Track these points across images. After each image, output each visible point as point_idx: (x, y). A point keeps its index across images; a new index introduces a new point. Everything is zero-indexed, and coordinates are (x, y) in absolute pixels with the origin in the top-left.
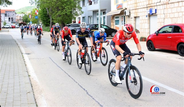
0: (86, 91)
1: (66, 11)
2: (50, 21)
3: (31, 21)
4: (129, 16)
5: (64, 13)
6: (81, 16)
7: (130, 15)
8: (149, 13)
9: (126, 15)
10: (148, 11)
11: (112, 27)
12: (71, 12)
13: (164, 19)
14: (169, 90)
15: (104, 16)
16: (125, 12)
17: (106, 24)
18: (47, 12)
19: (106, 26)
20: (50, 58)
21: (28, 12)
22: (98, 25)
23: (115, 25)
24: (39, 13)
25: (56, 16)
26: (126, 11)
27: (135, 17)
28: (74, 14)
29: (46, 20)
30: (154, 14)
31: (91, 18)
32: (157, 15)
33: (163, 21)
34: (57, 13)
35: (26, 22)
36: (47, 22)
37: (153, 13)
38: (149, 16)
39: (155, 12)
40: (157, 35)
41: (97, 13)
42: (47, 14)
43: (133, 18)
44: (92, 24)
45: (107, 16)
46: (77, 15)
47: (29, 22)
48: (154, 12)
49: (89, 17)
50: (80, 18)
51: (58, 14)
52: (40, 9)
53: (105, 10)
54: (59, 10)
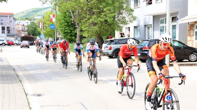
1: (105, 15)
2: (76, 34)
3: (42, 33)
5: (103, 20)
6: (132, 25)
12: (114, 17)
15: (174, 24)
18: (71, 17)
21: (37, 18)
23: (195, 41)
28: (119, 20)
29: (69, 31)
31: (149, 28)
34: (89, 19)
35: (33, 35)
36: (71, 36)
41: (161, 19)
42: (71, 21)
45: (180, 25)
46: (125, 23)
47: (39, 34)
49: (145, 26)
50: (129, 28)
51: (91, 21)
52: (58, 13)
53: (177, 13)
54: (93, 14)
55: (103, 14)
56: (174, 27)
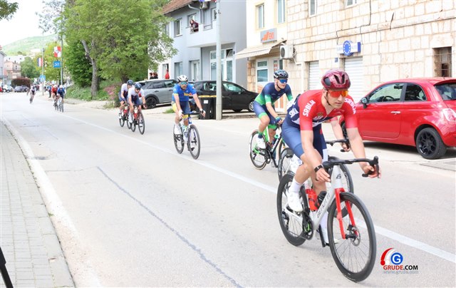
0: (199, 251)
1: (133, 47)
2: (91, 74)
3: (42, 73)
4: (292, 60)
5: (129, 54)
6: (171, 62)
7: (294, 57)
8: (343, 52)
9: (286, 57)
10: (338, 46)
11: (250, 89)
12: (146, 51)
13: (380, 65)
14: (404, 245)
15: (229, 59)
16: (283, 49)
17: (234, 81)
18: (84, 50)
19: (235, 85)
20: (98, 168)
21: (35, 52)
22: (215, 82)
23: (258, 84)
24: (65, 55)
25: (107, 61)
26: (285, 46)
27: (308, 63)
28: (153, 54)
29: (81, 71)
30: (354, 55)
31: (195, 65)
32: (362, 57)
33: (377, 73)
34: (110, 53)
35: (29, 77)
36: (84, 77)
37: (352, 51)
38: (344, 59)
39: (356, 50)
40: (366, 106)
41: (211, 52)
42: (84, 56)
43: (303, 65)
44: (198, 80)
45: (238, 61)
46: (161, 58)
47: (38, 75)
48: (354, 49)
49: (190, 62)
50: (168, 65)
51: (112, 56)
52: (66, 44)
53: (233, 44)
54: (116, 45)
55: (129, 45)
56: (230, 63)
